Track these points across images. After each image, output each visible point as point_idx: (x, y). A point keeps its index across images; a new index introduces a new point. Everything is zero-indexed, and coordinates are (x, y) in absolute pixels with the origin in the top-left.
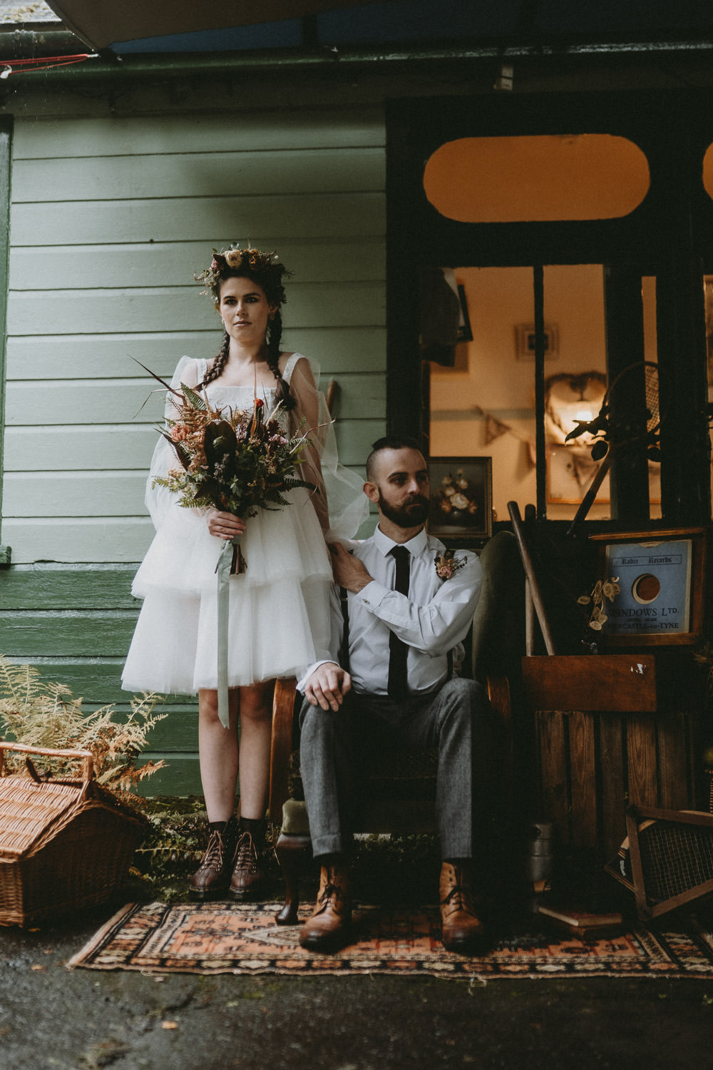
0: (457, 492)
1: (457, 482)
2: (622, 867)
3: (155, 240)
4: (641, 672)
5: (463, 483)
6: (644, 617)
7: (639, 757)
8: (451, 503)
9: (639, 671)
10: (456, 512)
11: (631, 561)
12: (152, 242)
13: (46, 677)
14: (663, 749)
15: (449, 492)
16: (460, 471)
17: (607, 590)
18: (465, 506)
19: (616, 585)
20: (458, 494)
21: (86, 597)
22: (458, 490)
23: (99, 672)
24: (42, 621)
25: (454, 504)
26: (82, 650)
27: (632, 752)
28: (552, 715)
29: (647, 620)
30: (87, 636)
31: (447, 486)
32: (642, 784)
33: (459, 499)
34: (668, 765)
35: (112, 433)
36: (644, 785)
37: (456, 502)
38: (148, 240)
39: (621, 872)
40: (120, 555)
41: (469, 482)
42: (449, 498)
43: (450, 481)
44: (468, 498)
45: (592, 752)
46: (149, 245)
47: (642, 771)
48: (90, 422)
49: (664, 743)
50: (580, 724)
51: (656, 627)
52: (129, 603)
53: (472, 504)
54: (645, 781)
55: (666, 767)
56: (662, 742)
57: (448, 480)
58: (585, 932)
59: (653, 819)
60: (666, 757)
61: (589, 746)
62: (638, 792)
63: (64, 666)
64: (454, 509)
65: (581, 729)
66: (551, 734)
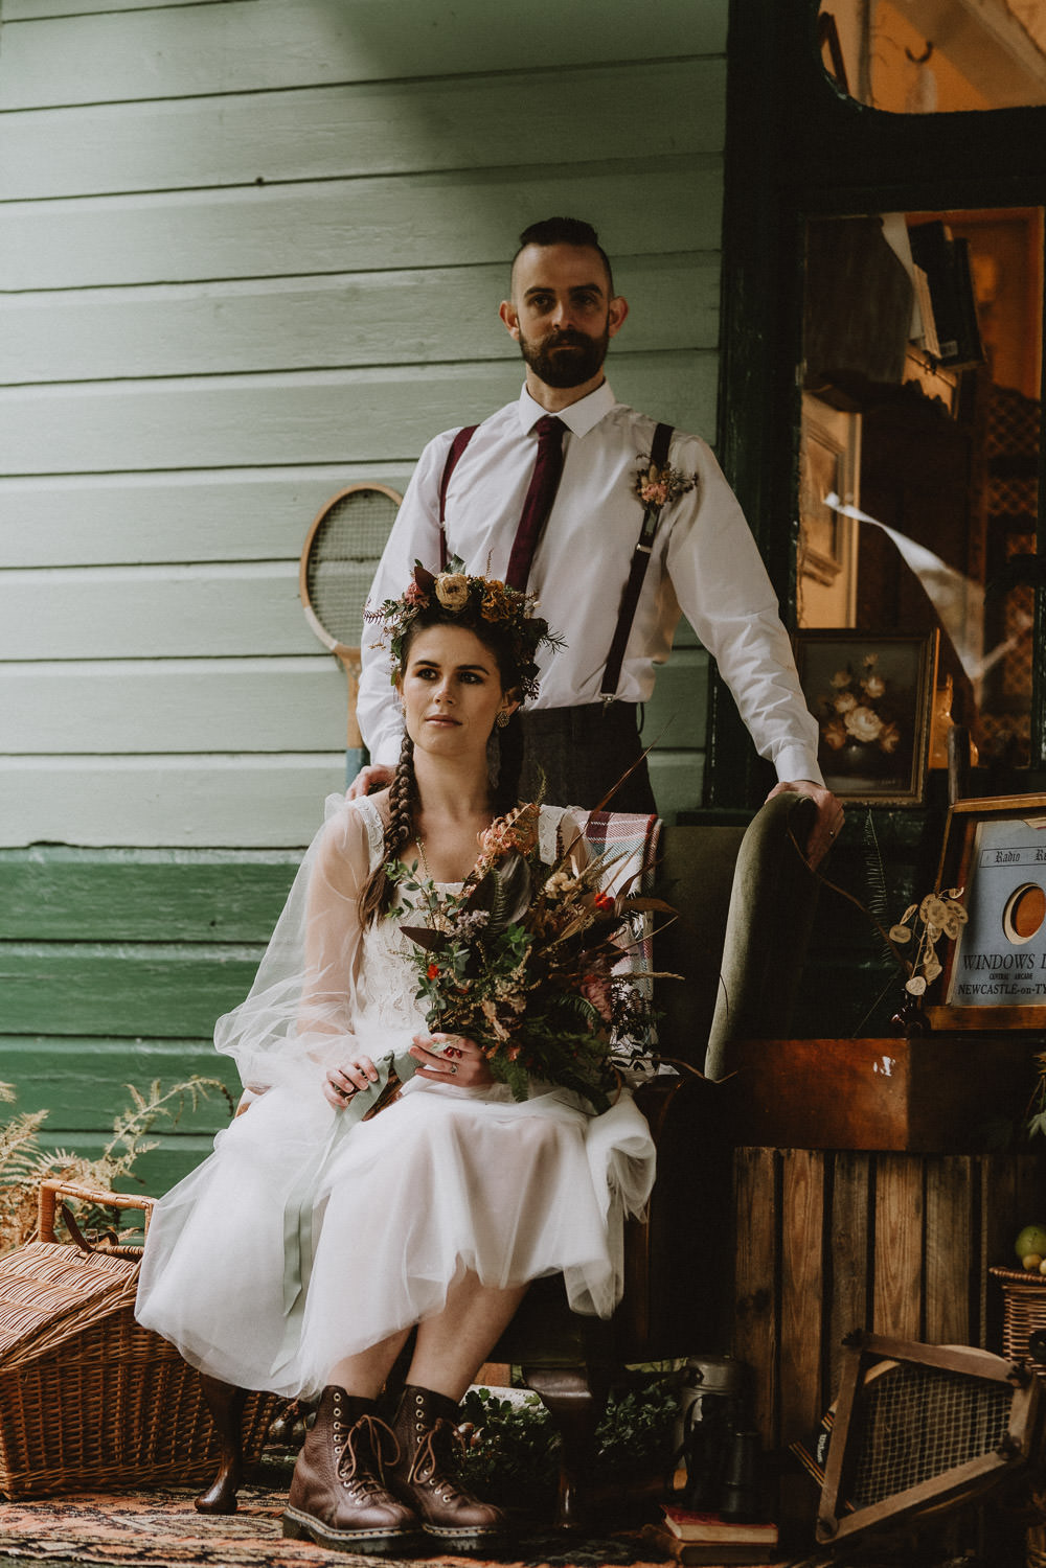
0: (860, 705)
1: (862, 684)
2: (821, 1447)
3: (267, 179)
4: (888, 1074)
5: (874, 687)
6: (1015, 971)
7: (893, 1240)
8: (846, 728)
9: (885, 1071)
10: (854, 748)
11: (1011, 857)
12: (260, 183)
13: (47, 1077)
14: (933, 1227)
15: (845, 705)
16: (870, 660)
17: (934, 914)
18: (874, 736)
19: (955, 904)
20: (863, 709)
21: (122, 917)
22: (863, 699)
23: (142, 1069)
24: (34, 963)
25: (852, 731)
26: (106, 1025)
27: (883, 1232)
28: (757, 1154)
29: (1018, 977)
30: (124, 995)
31: (841, 691)
32: (895, 1294)
33: (862, 719)
34: (939, 1259)
35: (177, 582)
36: (900, 1293)
37: (857, 726)
38: (253, 180)
39: (816, 1453)
40: (188, 833)
41: (887, 683)
42: (842, 716)
43: (848, 681)
44: (882, 719)
45: (819, 1229)
46: (256, 190)
47: (897, 1266)
48: (136, 561)
49: (935, 1216)
50: (802, 1174)
51: (1028, 991)
52: (202, 931)
53: (888, 731)
54: (901, 1288)
55: (938, 1260)
56: (933, 1209)
57: (844, 680)
58: (685, 1548)
59: (896, 1360)
60: (937, 1241)
61: (814, 1216)
62: (888, 1312)
63: (78, 1056)
64: (852, 740)
65: (802, 1184)
66: (753, 1192)
